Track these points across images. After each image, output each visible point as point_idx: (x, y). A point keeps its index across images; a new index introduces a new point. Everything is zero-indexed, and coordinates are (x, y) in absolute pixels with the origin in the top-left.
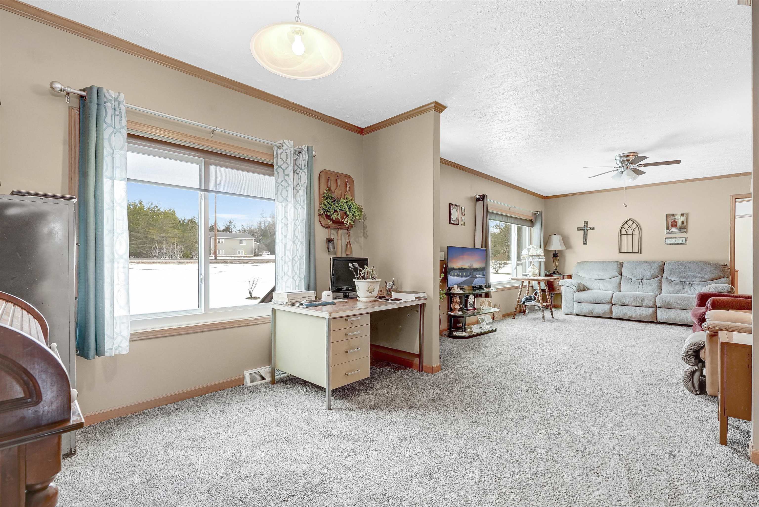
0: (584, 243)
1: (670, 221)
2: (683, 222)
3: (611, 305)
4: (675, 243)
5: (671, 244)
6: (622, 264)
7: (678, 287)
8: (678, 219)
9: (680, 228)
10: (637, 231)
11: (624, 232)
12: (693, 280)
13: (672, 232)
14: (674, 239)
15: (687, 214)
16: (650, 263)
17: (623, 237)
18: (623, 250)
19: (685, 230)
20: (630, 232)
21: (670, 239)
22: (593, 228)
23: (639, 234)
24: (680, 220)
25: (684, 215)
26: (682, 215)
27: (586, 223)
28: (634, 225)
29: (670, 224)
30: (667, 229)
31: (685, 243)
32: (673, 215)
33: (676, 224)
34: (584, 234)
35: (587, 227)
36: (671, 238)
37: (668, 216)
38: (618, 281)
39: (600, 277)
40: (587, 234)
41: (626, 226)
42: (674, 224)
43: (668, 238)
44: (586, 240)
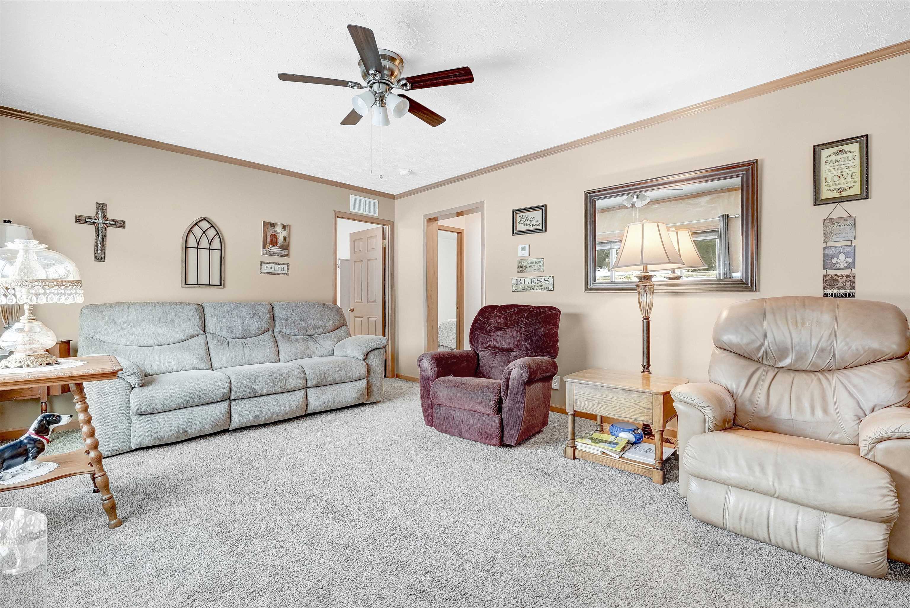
0: (97, 259)
1: (269, 234)
2: (285, 239)
3: (227, 402)
4: (275, 272)
5: (269, 273)
6: (202, 307)
7: (301, 346)
8: (278, 233)
9: (282, 247)
10: (216, 244)
11: (192, 242)
12: (314, 332)
13: (272, 254)
14: (273, 266)
15: (290, 226)
16: (253, 305)
17: (192, 253)
18: (192, 279)
19: (286, 252)
20: (204, 243)
21: (267, 265)
22: (121, 225)
23: (221, 250)
24: (282, 234)
25: (287, 228)
26: (284, 227)
27: (102, 207)
28: (212, 233)
29: (268, 240)
30: (264, 247)
31: (286, 272)
32: (272, 225)
33: (277, 240)
34: (98, 235)
35: (104, 217)
36: (269, 263)
37: (265, 224)
38: (203, 345)
39: (160, 340)
40: (104, 237)
41: (197, 231)
42: (274, 240)
43: (264, 263)
44: (103, 250)
